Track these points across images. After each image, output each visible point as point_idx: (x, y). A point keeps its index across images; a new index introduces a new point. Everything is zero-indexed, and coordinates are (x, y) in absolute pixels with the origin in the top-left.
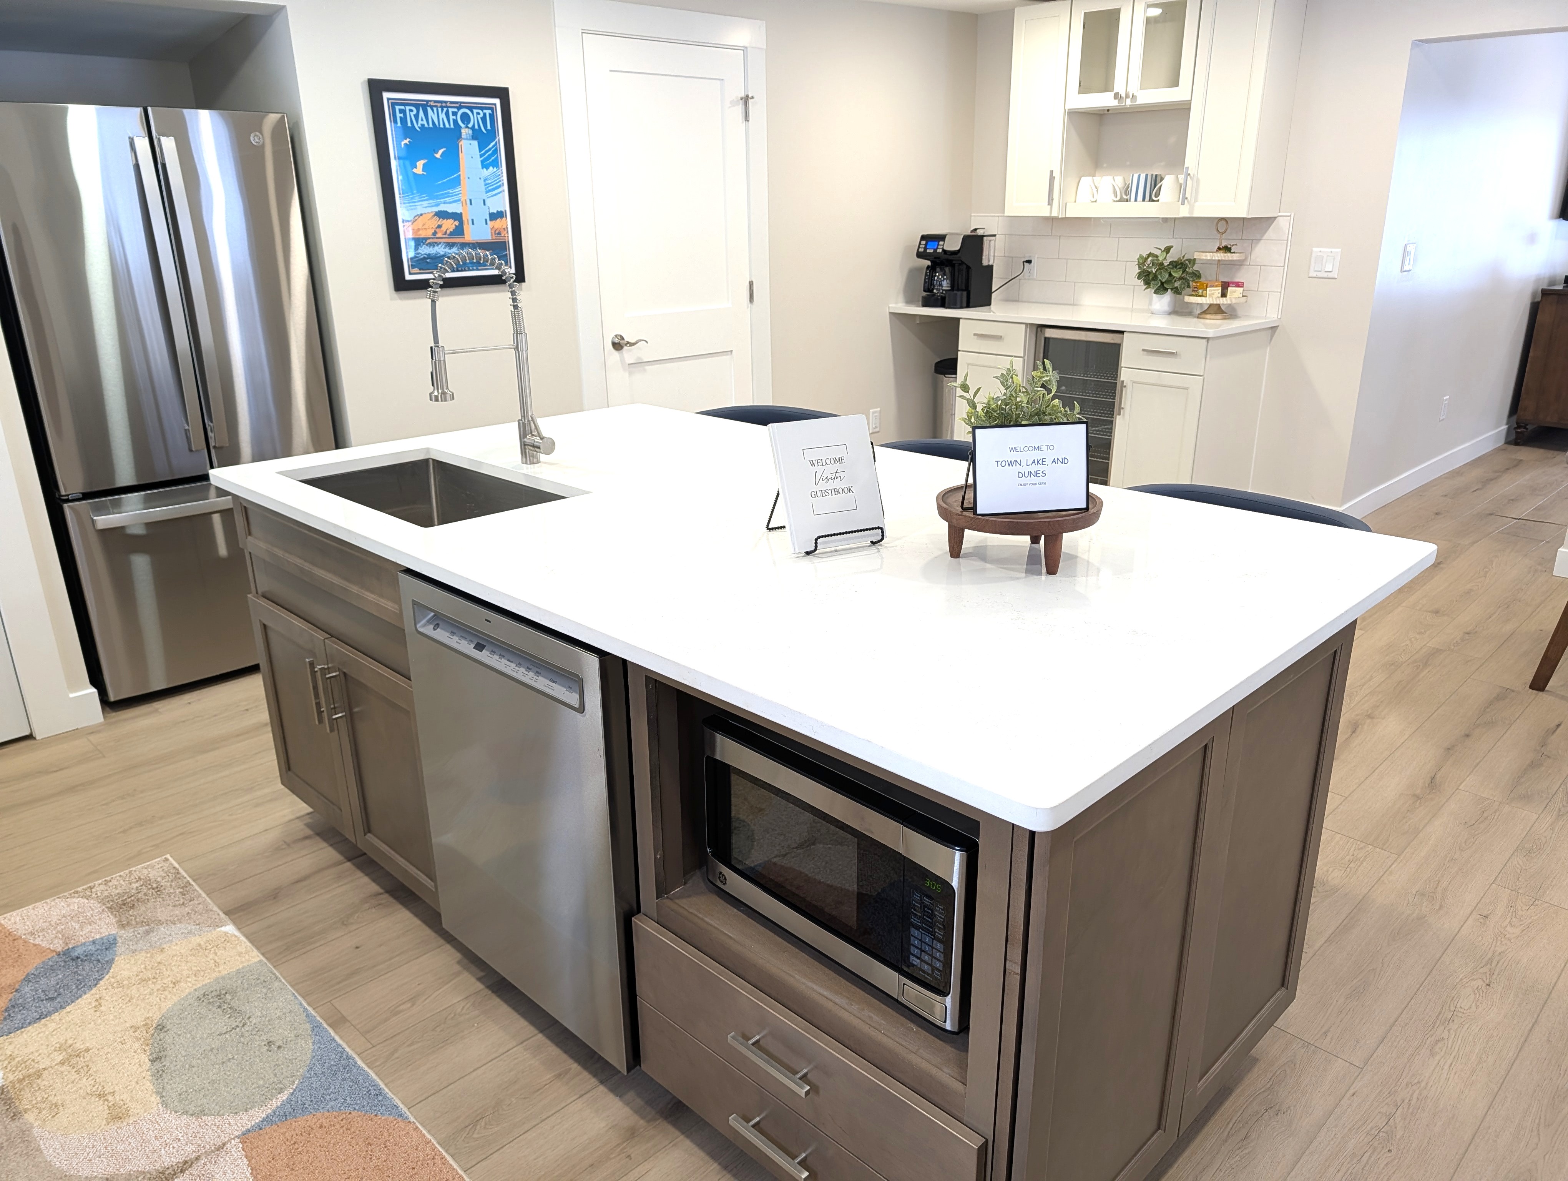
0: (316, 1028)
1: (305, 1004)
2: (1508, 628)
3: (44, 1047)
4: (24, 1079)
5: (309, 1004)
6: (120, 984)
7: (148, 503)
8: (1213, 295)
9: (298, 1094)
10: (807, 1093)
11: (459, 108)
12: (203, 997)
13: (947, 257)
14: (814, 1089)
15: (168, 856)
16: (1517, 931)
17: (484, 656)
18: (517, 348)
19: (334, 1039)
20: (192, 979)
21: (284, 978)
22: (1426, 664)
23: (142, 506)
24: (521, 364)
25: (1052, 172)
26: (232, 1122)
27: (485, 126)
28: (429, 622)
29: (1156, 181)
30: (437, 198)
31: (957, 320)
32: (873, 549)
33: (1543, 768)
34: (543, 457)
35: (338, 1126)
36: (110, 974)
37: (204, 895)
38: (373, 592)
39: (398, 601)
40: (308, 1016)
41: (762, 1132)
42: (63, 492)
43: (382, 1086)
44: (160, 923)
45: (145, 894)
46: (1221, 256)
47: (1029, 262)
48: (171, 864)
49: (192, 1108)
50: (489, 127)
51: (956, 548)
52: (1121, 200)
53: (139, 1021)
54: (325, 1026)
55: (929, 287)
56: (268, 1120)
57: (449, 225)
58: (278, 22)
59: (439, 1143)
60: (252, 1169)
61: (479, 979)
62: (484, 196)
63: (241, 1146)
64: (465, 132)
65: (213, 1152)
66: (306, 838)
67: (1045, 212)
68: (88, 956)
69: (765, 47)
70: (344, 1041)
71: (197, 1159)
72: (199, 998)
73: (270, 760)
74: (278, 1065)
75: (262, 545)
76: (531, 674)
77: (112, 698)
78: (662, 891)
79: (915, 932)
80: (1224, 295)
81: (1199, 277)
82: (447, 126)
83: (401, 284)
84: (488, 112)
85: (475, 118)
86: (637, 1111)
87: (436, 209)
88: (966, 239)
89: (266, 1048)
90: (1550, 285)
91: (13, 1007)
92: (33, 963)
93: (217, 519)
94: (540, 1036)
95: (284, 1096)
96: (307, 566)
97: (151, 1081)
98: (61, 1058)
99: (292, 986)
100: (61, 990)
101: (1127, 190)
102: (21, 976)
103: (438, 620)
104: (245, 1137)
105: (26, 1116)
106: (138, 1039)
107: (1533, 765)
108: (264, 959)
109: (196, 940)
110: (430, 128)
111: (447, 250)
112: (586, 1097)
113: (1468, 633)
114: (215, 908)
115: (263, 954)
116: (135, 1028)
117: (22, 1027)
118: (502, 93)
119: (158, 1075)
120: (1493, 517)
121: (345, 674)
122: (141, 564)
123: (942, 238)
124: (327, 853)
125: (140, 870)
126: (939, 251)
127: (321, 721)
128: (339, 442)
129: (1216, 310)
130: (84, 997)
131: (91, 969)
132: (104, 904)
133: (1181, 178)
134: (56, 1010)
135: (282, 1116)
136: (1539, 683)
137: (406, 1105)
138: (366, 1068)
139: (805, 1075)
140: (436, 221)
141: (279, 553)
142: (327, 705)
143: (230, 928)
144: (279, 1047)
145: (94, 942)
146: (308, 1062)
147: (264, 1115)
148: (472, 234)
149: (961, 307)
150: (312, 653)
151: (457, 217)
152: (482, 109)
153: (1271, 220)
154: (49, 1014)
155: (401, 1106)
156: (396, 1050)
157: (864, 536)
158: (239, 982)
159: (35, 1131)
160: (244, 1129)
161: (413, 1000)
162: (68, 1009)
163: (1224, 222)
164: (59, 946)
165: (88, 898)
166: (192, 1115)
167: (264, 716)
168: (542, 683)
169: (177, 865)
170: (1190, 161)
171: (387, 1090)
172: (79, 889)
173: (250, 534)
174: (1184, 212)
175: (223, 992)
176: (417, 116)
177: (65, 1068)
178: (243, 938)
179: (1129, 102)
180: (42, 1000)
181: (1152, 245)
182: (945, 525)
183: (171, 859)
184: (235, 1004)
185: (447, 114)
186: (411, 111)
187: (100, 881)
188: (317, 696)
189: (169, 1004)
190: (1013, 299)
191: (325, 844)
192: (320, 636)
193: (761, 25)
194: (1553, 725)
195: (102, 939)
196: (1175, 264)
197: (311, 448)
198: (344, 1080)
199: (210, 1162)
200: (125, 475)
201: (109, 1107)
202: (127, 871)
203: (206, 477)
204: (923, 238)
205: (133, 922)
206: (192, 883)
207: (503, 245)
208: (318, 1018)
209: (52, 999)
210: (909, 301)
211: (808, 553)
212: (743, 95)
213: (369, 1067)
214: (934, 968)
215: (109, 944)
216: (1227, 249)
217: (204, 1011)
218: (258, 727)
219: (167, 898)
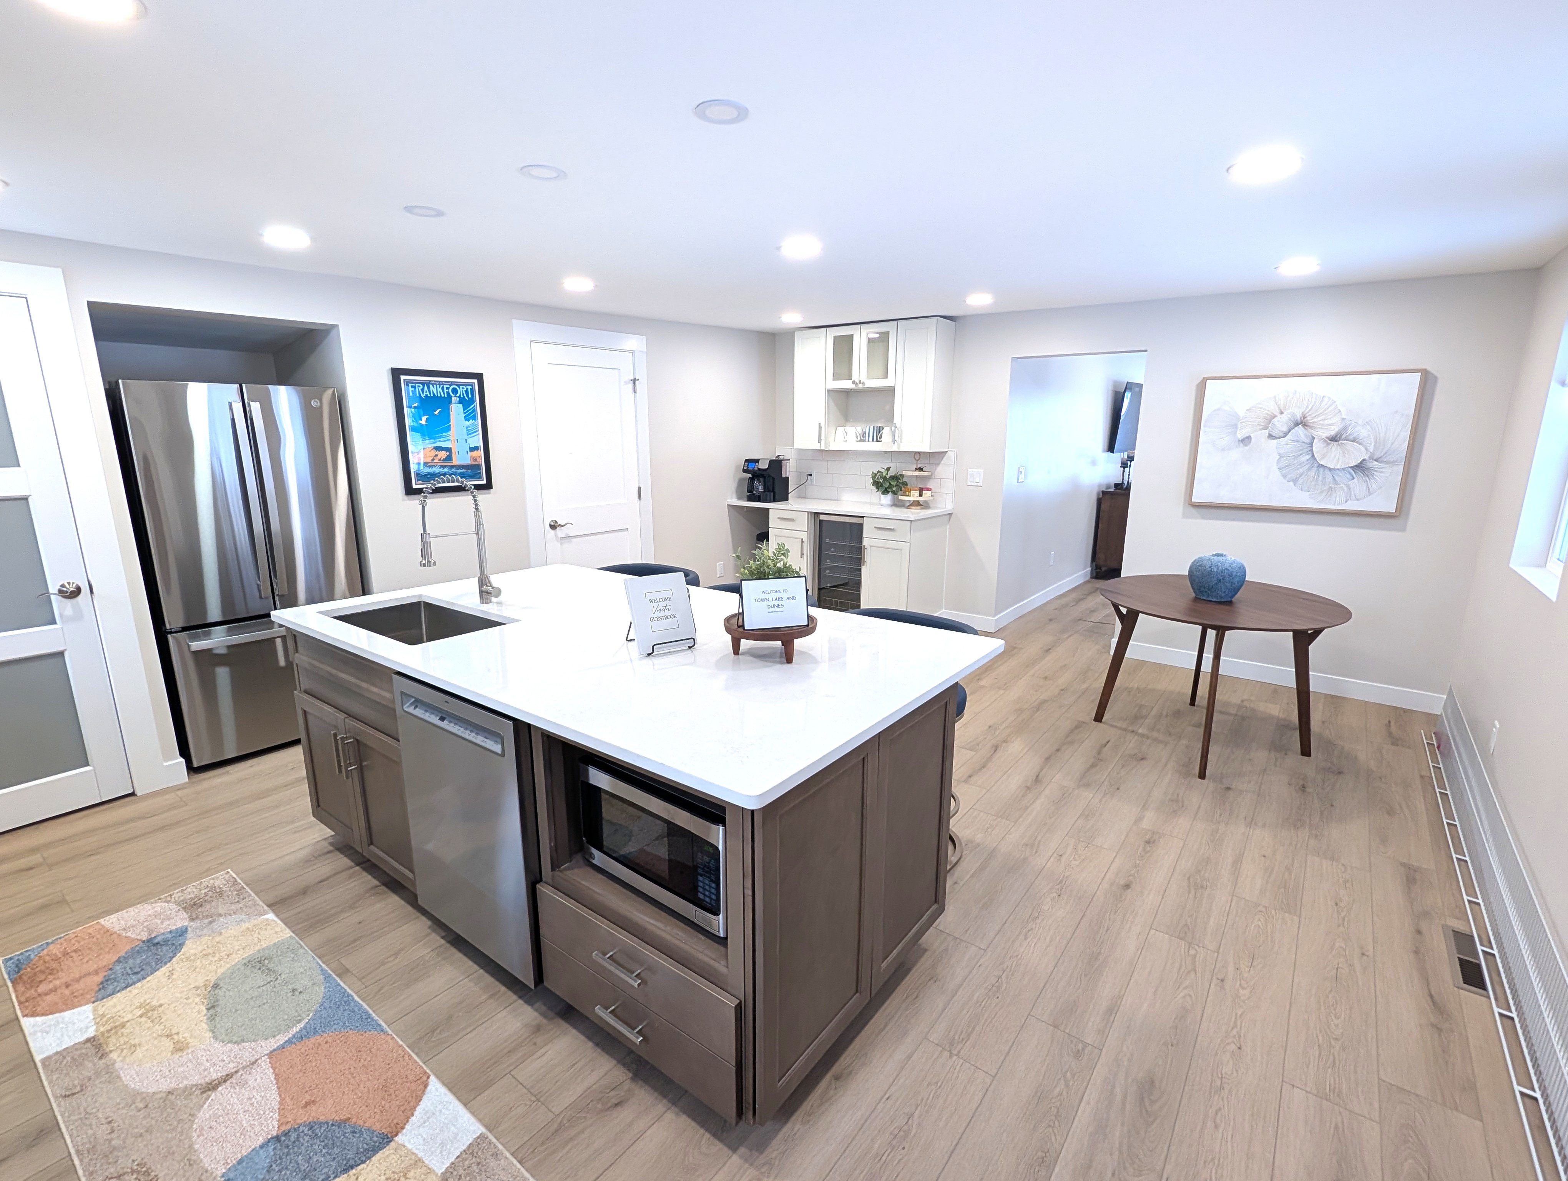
0: (327, 978)
1: (320, 963)
2: (1085, 686)
3: (129, 1006)
4: (111, 1030)
5: (324, 963)
6: (188, 959)
7: (230, 632)
8: (914, 496)
9: (311, 1022)
10: (639, 985)
11: (450, 385)
12: (249, 963)
13: (761, 472)
14: (644, 982)
15: (229, 870)
16: (1077, 863)
17: (445, 724)
18: (477, 534)
19: (339, 985)
20: (241, 952)
21: (307, 946)
22: (1038, 710)
23: (224, 635)
24: (480, 543)
25: (820, 424)
26: (263, 1045)
27: (468, 396)
28: (411, 704)
29: (880, 430)
30: (435, 438)
31: (768, 509)
32: (689, 651)
33: (1098, 767)
34: (494, 599)
35: (338, 1041)
36: (181, 953)
37: (253, 894)
38: (376, 686)
39: (392, 692)
40: (322, 970)
41: (616, 1016)
42: (168, 627)
43: (371, 1012)
44: (221, 915)
45: (211, 897)
46: (917, 473)
47: (811, 475)
48: (231, 875)
49: (235, 1039)
50: (470, 396)
51: (736, 650)
52: (861, 440)
53: (200, 982)
54: (334, 976)
55: (750, 490)
56: (289, 1041)
57: (443, 454)
58: (333, 333)
59: (408, 1046)
60: (276, 1075)
61: (443, 938)
62: (466, 437)
63: (268, 1060)
64: (454, 399)
65: (248, 1066)
66: (329, 852)
67: (817, 446)
68: (166, 942)
69: (645, 350)
70: (346, 985)
71: (237, 1072)
72: (245, 964)
73: (306, 802)
74: (299, 1004)
75: (305, 658)
76: (473, 734)
77: (195, 765)
78: (555, 866)
79: (700, 878)
80: (921, 495)
81: (907, 485)
82: (443, 395)
83: (410, 491)
84: (469, 387)
85: (461, 391)
86: (543, 1015)
87: (434, 445)
88: (772, 462)
89: (291, 994)
90: (1107, 488)
91: (107, 981)
92: (124, 949)
93: (279, 642)
94: (481, 971)
95: (302, 1025)
96: (334, 672)
97: (206, 1023)
98: (140, 1013)
99: (312, 951)
100: (144, 966)
101: (864, 434)
102: (115, 958)
103: (417, 703)
104: (271, 1055)
105: (111, 1055)
106: (199, 995)
107: (1093, 766)
108: (294, 935)
109: (245, 926)
110: (431, 397)
111: (441, 470)
112: (508, 1009)
113: (1062, 690)
114: (261, 903)
115: (293, 932)
116: (197, 988)
117: (113, 994)
118: (479, 377)
119: (211, 1019)
120: (1080, 622)
121: (357, 740)
122: (223, 674)
123: (757, 461)
124: (344, 861)
125: (207, 881)
126: (756, 469)
127: (340, 771)
128: (365, 590)
129: (917, 504)
130: (161, 970)
131: (167, 951)
132: (180, 906)
133: (893, 428)
134: (139, 981)
135: (300, 1037)
136: (1099, 718)
137: (385, 1023)
138: (361, 1002)
139: (639, 974)
140: (434, 452)
141: (317, 664)
142: (345, 762)
143: (271, 916)
144: (301, 992)
145: (171, 932)
146: (320, 1001)
147: (286, 1039)
148: (456, 461)
149: (770, 502)
150: (336, 727)
151: (448, 450)
152: (466, 385)
153: (944, 453)
154: (134, 983)
155: (383, 1024)
156: (382, 988)
157: (683, 644)
158: (275, 951)
159: (117, 1065)
160: (271, 1049)
161: (396, 954)
162: (148, 979)
163: (918, 454)
164: (144, 936)
165: (168, 902)
166: (235, 1043)
167: (304, 773)
168: (479, 740)
169: (235, 876)
170: (896, 420)
171: (374, 1015)
172: (162, 897)
173: (297, 652)
174: (895, 448)
175: (263, 959)
176: (423, 390)
177: (143, 1019)
178: (279, 922)
179: (861, 386)
180: (129, 975)
181: (879, 466)
182: (730, 637)
183: (231, 872)
184: (271, 966)
185: (443, 389)
186: (419, 386)
187: (177, 890)
188: (338, 756)
189: (223, 970)
190: (802, 497)
191: (342, 856)
192: (342, 716)
193: (644, 338)
194: (1105, 742)
195: (177, 929)
196: (892, 478)
197: (347, 594)
198: (344, 1010)
199: (246, 1073)
200: (214, 613)
201: (174, 1043)
202: (198, 882)
203: (269, 615)
204: (746, 461)
205: (201, 916)
206: (245, 887)
207: (478, 467)
208: (329, 971)
209: (137, 973)
210: (740, 498)
211: (649, 655)
212: (632, 378)
213: (363, 1000)
214: (711, 899)
215: (182, 932)
216: (921, 469)
217: (248, 972)
218: (299, 780)
219: (227, 898)
